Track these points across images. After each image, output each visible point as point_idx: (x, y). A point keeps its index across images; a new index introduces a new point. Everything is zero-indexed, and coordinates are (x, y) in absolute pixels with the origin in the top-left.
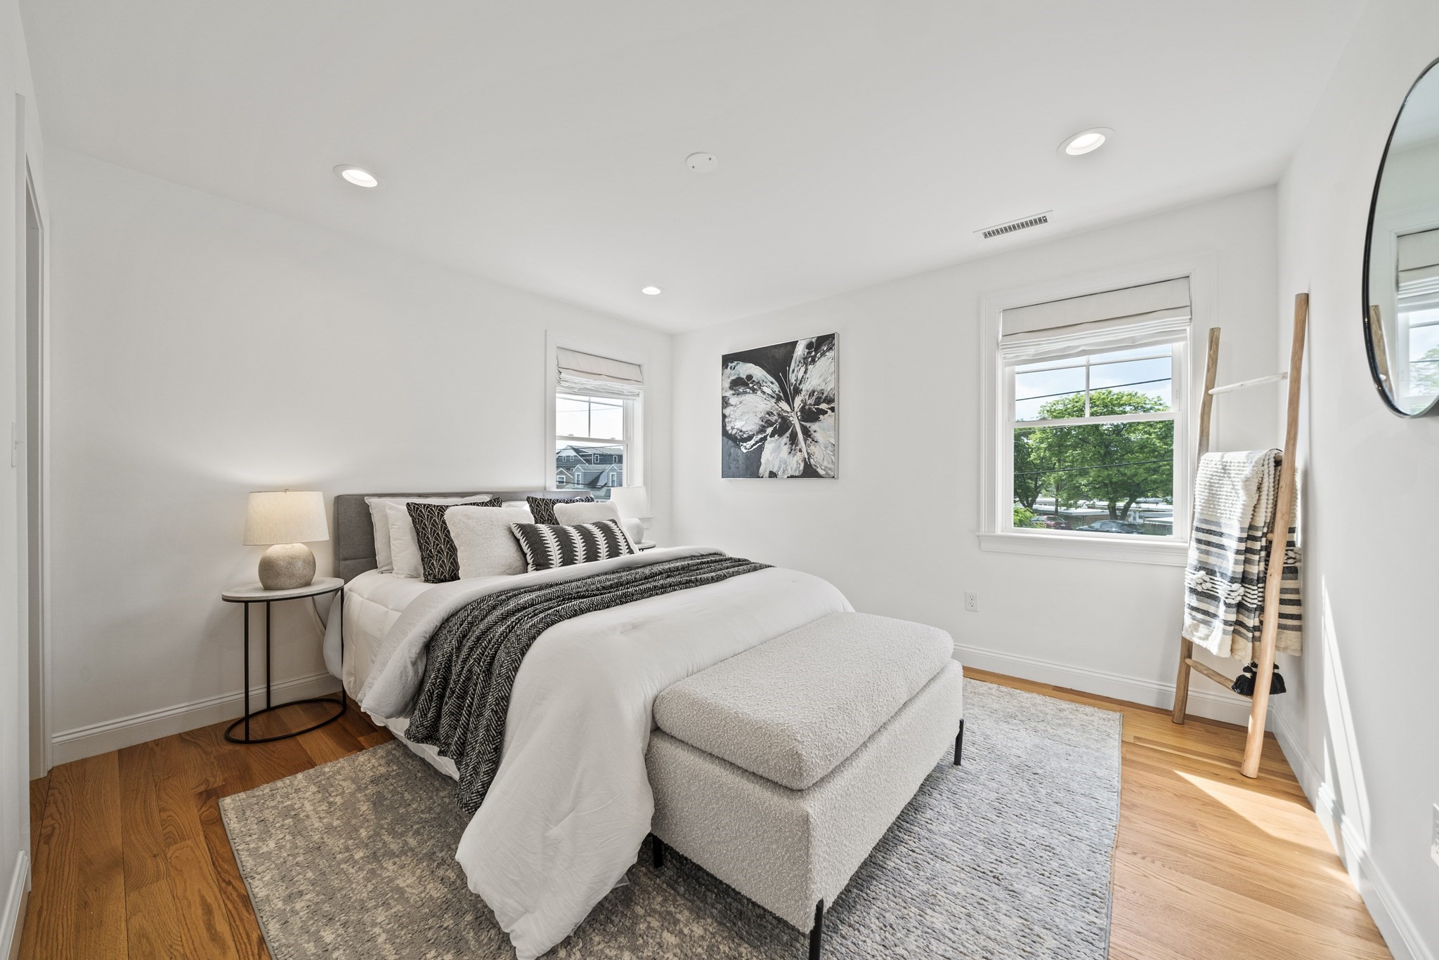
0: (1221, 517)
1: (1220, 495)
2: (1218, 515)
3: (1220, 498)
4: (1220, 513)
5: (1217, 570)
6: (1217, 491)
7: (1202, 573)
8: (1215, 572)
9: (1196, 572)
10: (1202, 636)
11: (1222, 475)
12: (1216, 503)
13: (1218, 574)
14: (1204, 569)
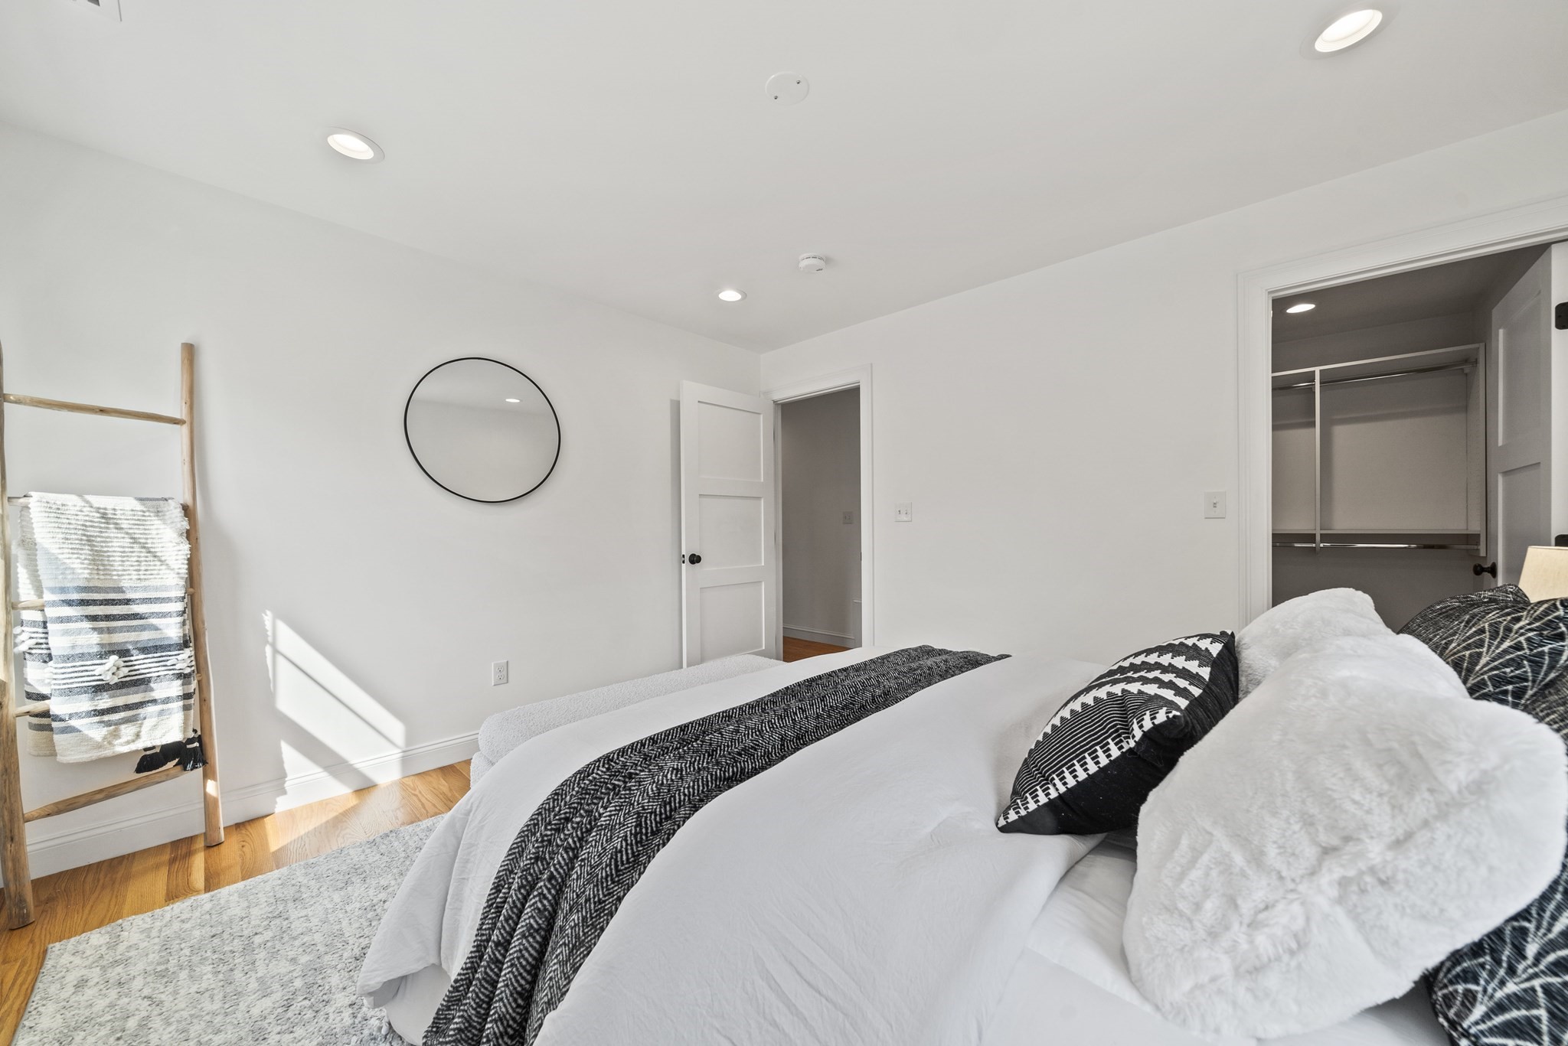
0: (120, 581)
1: (108, 551)
2: (115, 577)
3: (109, 556)
4: (118, 575)
5: (130, 647)
6: (102, 547)
7: (114, 658)
8: (128, 651)
9: (104, 661)
10: (130, 738)
11: (103, 525)
12: (106, 563)
13: (134, 652)
14: (112, 652)
